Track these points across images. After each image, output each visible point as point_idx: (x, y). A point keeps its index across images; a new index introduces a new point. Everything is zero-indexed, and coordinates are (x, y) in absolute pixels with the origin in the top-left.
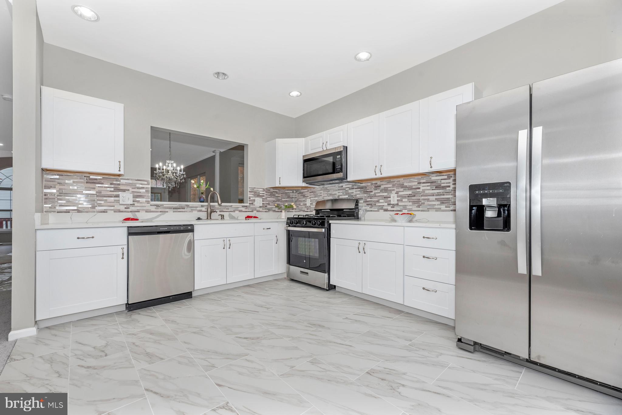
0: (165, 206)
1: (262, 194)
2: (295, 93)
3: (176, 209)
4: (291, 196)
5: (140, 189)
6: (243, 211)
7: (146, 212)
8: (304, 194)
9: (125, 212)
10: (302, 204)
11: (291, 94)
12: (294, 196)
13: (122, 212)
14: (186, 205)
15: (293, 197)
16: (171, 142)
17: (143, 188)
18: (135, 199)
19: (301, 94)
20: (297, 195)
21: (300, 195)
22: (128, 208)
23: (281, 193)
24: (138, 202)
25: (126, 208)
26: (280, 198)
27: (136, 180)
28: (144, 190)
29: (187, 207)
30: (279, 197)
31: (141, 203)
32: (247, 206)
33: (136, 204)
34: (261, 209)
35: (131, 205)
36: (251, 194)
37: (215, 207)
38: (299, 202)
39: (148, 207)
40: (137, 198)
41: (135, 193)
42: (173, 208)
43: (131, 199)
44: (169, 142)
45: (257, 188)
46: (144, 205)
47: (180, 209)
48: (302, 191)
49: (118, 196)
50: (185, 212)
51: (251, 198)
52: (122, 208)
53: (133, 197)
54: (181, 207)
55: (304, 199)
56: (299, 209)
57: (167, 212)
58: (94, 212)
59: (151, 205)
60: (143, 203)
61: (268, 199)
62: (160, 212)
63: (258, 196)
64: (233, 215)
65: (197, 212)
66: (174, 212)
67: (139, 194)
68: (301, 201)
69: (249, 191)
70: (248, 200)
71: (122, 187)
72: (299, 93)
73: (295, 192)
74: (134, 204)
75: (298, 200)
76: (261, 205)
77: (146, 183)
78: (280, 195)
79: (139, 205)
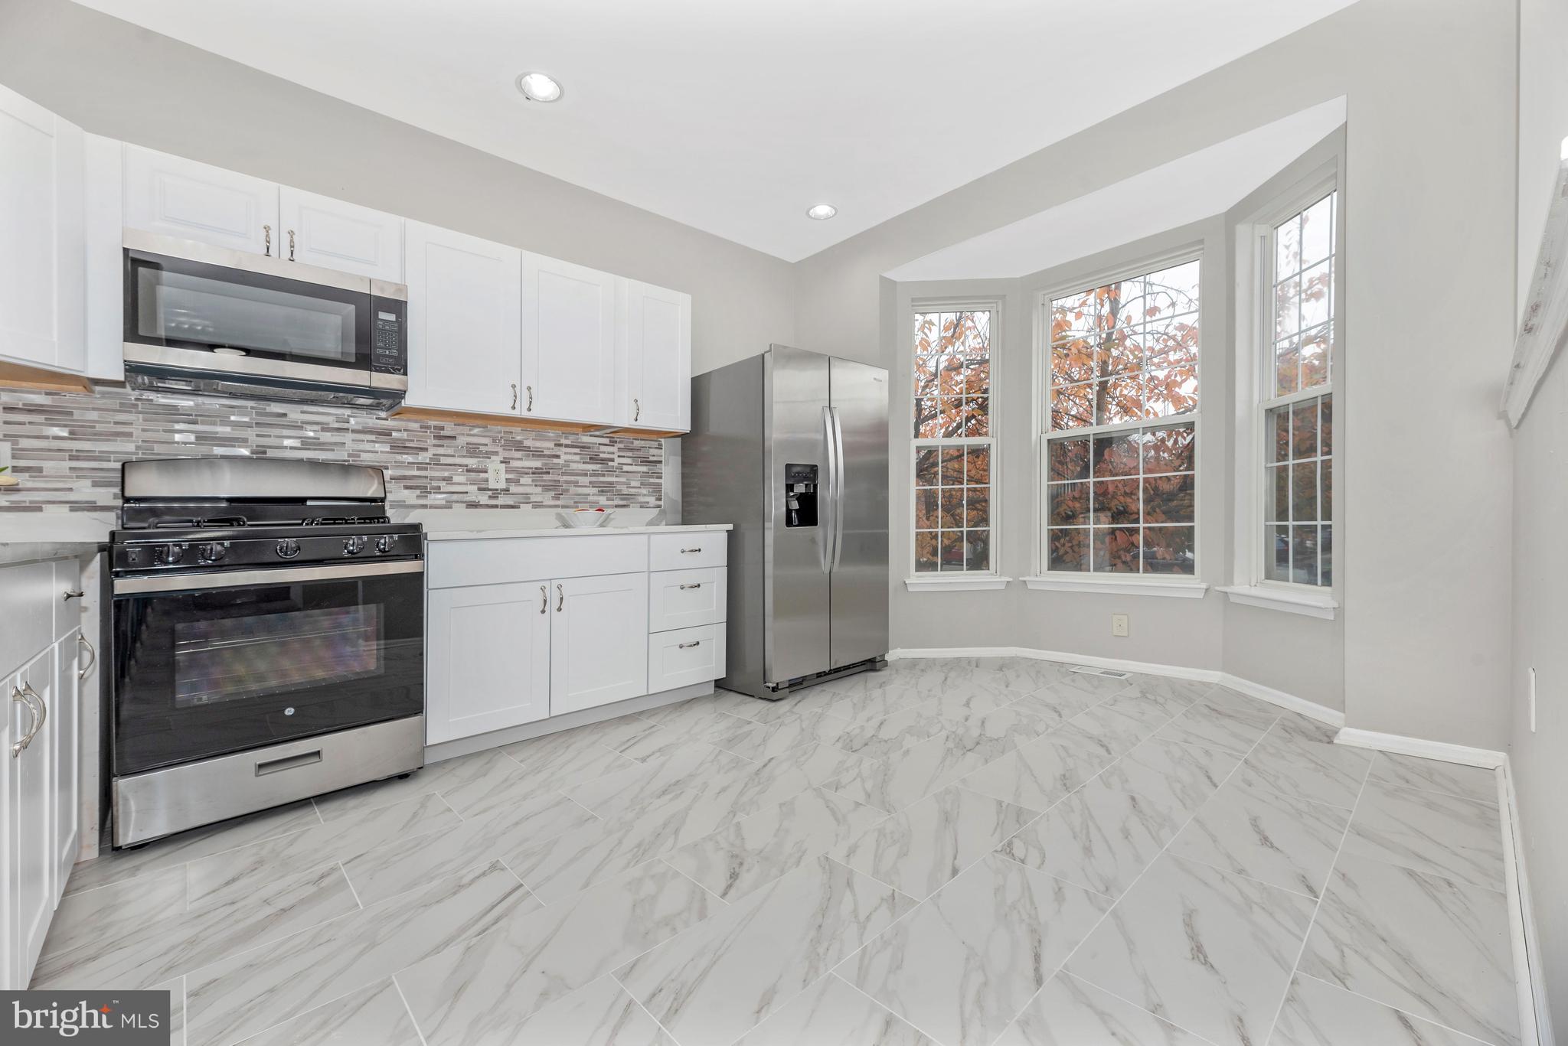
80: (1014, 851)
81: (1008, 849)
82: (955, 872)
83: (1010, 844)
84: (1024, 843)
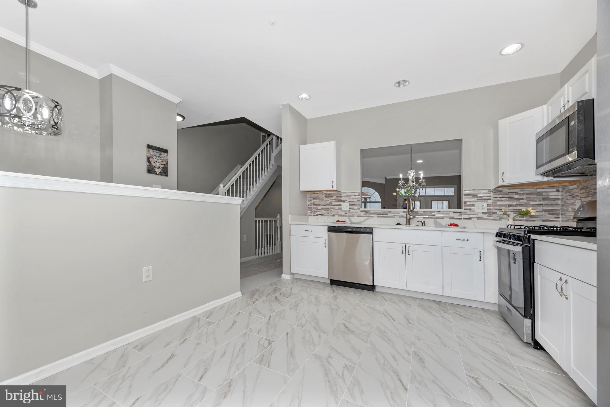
0: (371, 212)
1: (487, 196)
2: (511, 49)
3: (380, 214)
4: (550, 197)
5: (353, 199)
6: (455, 217)
7: (358, 216)
8: (573, 192)
9: (345, 216)
10: (570, 209)
11: (504, 52)
12: (560, 197)
13: (343, 216)
14: (389, 211)
15: (558, 199)
16: (412, 155)
17: (356, 198)
18: (350, 207)
19: (523, 45)
20: (565, 195)
21: (568, 194)
22: (347, 213)
23: (527, 194)
24: (352, 209)
25: (345, 214)
26: (525, 201)
27: (351, 193)
28: (356, 200)
29: (389, 213)
30: (523, 199)
31: (354, 210)
32: (461, 212)
33: (351, 211)
34: (485, 216)
35: (348, 211)
36: (467, 198)
37: (418, 213)
38: (566, 206)
39: (359, 213)
40: (351, 206)
41: (350, 202)
42: (378, 214)
43: (348, 207)
44: (410, 155)
45: (477, 190)
46: (356, 211)
47: (384, 214)
48: (571, 187)
49: (340, 205)
50: (387, 217)
51: (468, 203)
52: (343, 213)
53: (349, 206)
54: (385, 213)
55: (572, 201)
56: (567, 218)
57: (373, 217)
58: (329, 216)
59: (361, 211)
60: (356, 210)
61: (498, 203)
62: (368, 217)
63: (480, 199)
64: (440, 222)
65: (399, 218)
66: (378, 217)
67: (353, 203)
68: (569, 205)
69: (464, 195)
70: (463, 205)
71: (343, 199)
72: (519, 45)
73: (561, 189)
74: (350, 211)
75: (565, 202)
76: (485, 211)
77: (357, 194)
78: (525, 197)
79: (353, 211)
80: (268, 342)
81: (270, 342)
82: (287, 334)
83: (269, 344)
84: (264, 346)
